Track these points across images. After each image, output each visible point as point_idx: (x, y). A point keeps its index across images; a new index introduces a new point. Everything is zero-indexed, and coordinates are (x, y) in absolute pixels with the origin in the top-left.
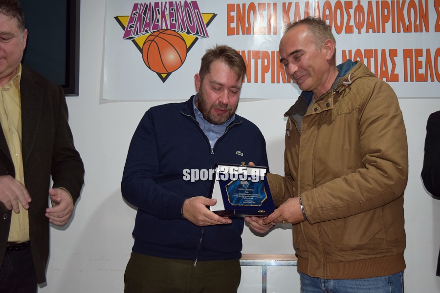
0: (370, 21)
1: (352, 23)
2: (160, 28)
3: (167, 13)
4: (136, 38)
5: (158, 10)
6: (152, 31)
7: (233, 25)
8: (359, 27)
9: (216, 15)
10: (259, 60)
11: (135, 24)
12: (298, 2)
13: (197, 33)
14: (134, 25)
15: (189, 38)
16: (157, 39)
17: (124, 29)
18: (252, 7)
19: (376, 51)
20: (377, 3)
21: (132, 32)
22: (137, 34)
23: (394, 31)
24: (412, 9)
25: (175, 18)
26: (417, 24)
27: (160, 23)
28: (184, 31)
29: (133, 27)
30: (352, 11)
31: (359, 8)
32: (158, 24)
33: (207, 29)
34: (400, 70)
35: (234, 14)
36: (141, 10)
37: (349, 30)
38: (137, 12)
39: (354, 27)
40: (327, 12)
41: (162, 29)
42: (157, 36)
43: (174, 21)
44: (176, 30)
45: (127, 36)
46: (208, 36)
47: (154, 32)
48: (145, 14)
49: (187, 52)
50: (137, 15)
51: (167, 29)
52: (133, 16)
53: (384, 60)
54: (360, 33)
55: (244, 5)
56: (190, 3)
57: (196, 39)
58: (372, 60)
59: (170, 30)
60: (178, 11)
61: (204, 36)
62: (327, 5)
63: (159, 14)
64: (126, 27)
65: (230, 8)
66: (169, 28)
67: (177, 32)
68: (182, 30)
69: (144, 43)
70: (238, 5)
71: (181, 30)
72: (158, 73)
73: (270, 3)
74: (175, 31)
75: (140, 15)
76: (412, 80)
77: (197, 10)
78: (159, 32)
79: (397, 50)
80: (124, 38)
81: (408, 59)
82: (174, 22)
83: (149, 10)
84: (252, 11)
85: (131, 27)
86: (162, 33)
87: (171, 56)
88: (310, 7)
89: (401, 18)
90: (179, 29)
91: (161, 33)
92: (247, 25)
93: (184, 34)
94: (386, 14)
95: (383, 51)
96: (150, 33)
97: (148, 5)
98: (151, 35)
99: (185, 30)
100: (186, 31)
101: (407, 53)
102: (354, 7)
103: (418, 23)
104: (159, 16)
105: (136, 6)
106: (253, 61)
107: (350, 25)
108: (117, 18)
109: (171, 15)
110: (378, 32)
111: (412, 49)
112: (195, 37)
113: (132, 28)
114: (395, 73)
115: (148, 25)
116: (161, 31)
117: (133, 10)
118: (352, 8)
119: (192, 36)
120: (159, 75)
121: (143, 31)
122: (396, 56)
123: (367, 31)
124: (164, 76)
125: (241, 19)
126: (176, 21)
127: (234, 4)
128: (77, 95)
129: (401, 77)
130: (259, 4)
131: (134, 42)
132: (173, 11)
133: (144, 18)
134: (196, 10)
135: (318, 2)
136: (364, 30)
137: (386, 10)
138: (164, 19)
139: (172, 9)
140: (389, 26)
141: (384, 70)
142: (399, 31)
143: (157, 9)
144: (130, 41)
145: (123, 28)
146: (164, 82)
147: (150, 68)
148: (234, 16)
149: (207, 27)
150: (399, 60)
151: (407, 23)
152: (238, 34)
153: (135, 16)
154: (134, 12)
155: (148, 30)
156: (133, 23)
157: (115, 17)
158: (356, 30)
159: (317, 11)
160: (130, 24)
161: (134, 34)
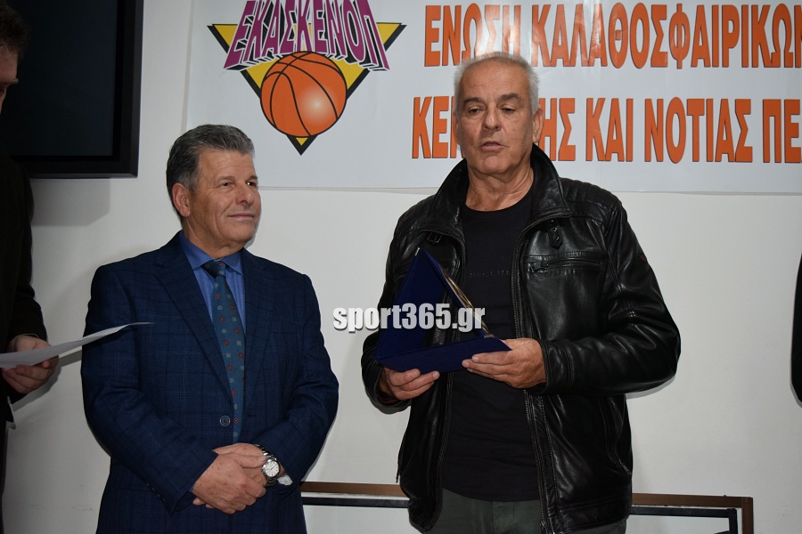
0: (701, 44)
1: (665, 47)
2: (295, 50)
3: (310, 20)
4: (250, 68)
5: (293, 14)
6: (280, 55)
7: (437, 47)
8: (679, 55)
9: (404, 26)
11: (248, 41)
12: (563, 5)
13: (368, 60)
14: (245, 42)
15: (351, 71)
16: (289, 71)
17: (226, 50)
18: (474, 12)
19: (710, 102)
20: (715, 8)
21: (242, 56)
22: (251, 59)
23: (745, 64)
24: (782, 23)
25: (324, 31)
26: (790, 51)
27: (295, 40)
28: (341, 55)
29: (244, 46)
30: (665, 25)
31: (680, 19)
32: (292, 42)
33: (386, 53)
34: (754, 140)
35: (438, 24)
36: (259, 14)
37: (659, 61)
38: (252, 18)
39: (670, 55)
40: (618, 26)
41: (299, 51)
42: (289, 64)
43: (323, 35)
44: (327, 54)
45: (232, 62)
46: (387, 66)
47: (284, 56)
48: (267, 21)
49: (347, 97)
50: (253, 22)
51: (309, 52)
52: (244, 25)
53: (725, 121)
54: (679, 66)
55: (458, 9)
56: (354, 3)
57: (365, 72)
58: (703, 120)
59: (315, 53)
60: (331, 17)
61: (381, 66)
62: (618, 11)
63: (295, 22)
64: (231, 46)
65: (432, 12)
66: (314, 51)
67: (328, 58)
68: (338, 54)
69: (265, 78)
70: (447, 9)
71: (335, 54)
72: (289, 136)
73: (508, 6)
74: (324, 55)
75: (258, 24)
76: (778, 160)
77: (368, 17)
78: (294, 57)
79: (749, 101)
80: (225, 67)
81: (772, 119)
82: (323, 38)
83: (276, 14)
84: (473, 21)
85: (240, 46)
86: (299, 58)
87: (316, 104)
88: (585, 14)
89: (760, 39)
90: (333, 52)
91: (297, 58)
92: (463, 48)
93: (341, 62)
94: (731, 30)
95: (724, 103)
96: (276, 59)
97: (274, 4)
98: (278, 62)
99: (344, 53)
100: (346, 56)
101: (770, 107)
102: (669, 17)
103: (792, 49)
104: (295, 27)
105: (250, 5)
107: (661, 50)
108: (213, 29)
109: (318, 24)
110: (715, 65)
111: (780, 101)
112: (362, 67)
113: (243, 49)
114: (746, 144)
115: (272, 43)
116: (298, 55)
117: (245, 14)
118: (665, 19)
119: (358, 67)
120: (293, 139)
121: (263, 55)
122: (749, 113)
123: (694, 64)
124: (302, 141)
125: (451, 36)
126: (326, 37)
127: (440, 7)
128: (135, 174)
129: (758, 153)
130: (487, 7)
131: (245, 74)
132: (322, 18)
133: (265, 30)
134: (366, 17)
135: (601, 5)
136: (687, 61)
137: (731, 23)
138: (303, 32)
139: (320, 15)
140: (735, 54)
141: (725, 138)
142: (755, 65)
143: (290, 12)
144: (238, 72)
145: (225, 47)
146: (301, 153)
147: (275, 126)
148: (437, 30)
149: (386, 48)
150: (754, 120)
151: (771, 49)
152: (445, 63)
153: (249, 25)
154: (247, 17)
155: (273, 52)
156: (245, 39)
157: (209, 27)
158: (672, 61)
159: (599, 22)
160: (239, 41)
161: (245, 59)
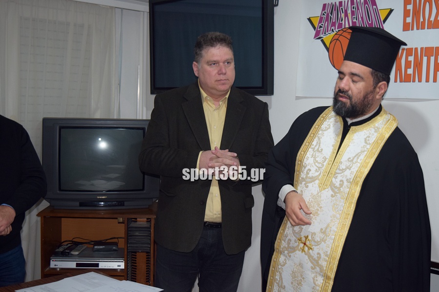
2: (343, 27)
3: (349, 11)
4: (325, 38)
5: (342, 9)
6: (337, 30)
9: (393, 10)
10: (431, 57)
11: (324, 24)
14: (322, 25)
16: (341, 38)
17: (315, 29)
21: (321, 32)
22: (325, 34)
25: (355, 17)
27: (343, 22)
29: (322, 27)
32: (342, 23)
33: (384, 25)
36: (328, 10)
38: (325, 12)
41: (345, 28)
42: (341, 35)
45: (317, 36)
47: (339, 31)
48: (331, 14)
50: (326, 14)
51: (350, 28)
52: (322, 16)
60: (358, 9)
63: (343, 13)
64: (316, 27)
69: (331, 43)
75: (328, 15)
80: (314, 38)
83: (335, 10)
85: (321, 27)
86: (345, 31)
91: (344, 31)
92: (422, 19)
96: (334, 33)
97: (334, 5)
98: (336, 34)
104: (343, 15)
105: (325, 5)
106: (425, 59)
108: (309, 19)
109: (353, 13)
113: (321, 29)
115: (334, 24)
116: (344, 30)
117: (323, 11)
121: (330, 31)
125: (416, 13)
126: (356, 20)
131: (322, 41)
132: (355, 9)
133: (331, 18)
134: (374, 7)
138: (346, 18)
139: (353, 7)
144: (319, 40)
147: (334, 66)
149: (384, 23)
152: (413, 29)
153: (324, 16)
154: (323, 12)
155: (334, 29)
156: (322, 23)
157: (307, 18)
160: (320, 25)
161: (323, 34)
